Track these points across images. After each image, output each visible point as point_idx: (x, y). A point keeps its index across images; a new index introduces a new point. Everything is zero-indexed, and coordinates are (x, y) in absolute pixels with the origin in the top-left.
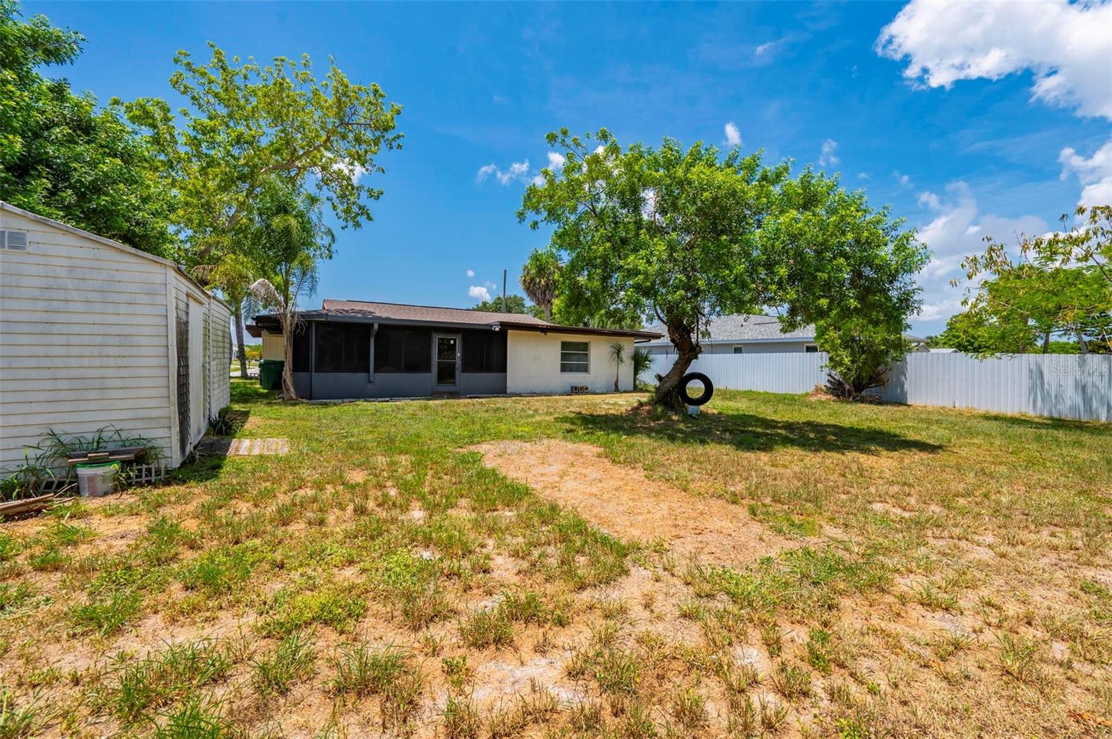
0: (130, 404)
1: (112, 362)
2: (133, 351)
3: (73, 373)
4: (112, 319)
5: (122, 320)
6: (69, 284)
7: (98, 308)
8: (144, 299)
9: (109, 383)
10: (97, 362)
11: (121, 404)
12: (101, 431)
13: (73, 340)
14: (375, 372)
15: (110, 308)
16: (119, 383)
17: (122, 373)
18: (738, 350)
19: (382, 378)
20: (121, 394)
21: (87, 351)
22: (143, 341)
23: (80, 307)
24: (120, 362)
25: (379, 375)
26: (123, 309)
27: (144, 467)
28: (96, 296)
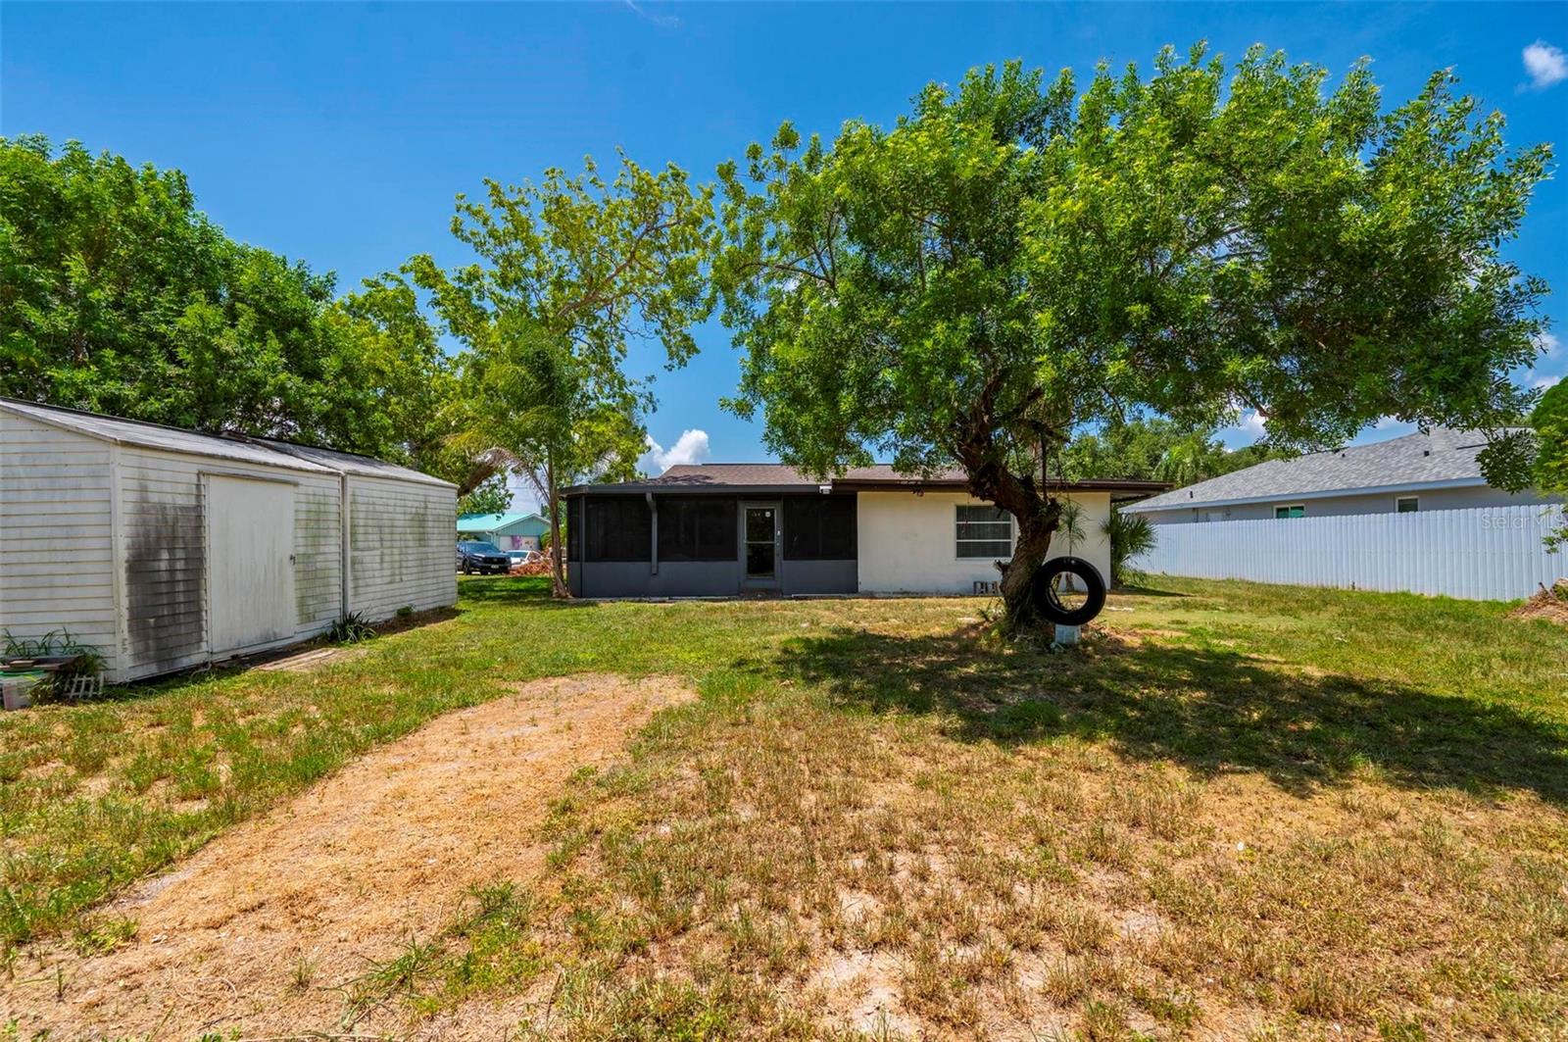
0: (78, 605)
1: (60, 557)
2: (79, 544)
3: (28, 570)
4: (59, 508)
5: (69, 508)
6: (21, 471)
7: (46, 496)
8: (87, 483)
9: (58, 581)
10: (46, 557)
11: (68, 605)
12: (51, 635)
13: (27, 533)
14: (659, 560)
15: (58, 496)
16: (66, 580)
17: (69, 569)
18: (1282, 512)
19: (669, 569)
20: (68, 593)
21: (37, 545)
22: (89, 531)
23: (30, 496)
24: (68, 557)
25: (663, 564)
26: (69, 495)
27: (84, 679)
28: (46, 483)
